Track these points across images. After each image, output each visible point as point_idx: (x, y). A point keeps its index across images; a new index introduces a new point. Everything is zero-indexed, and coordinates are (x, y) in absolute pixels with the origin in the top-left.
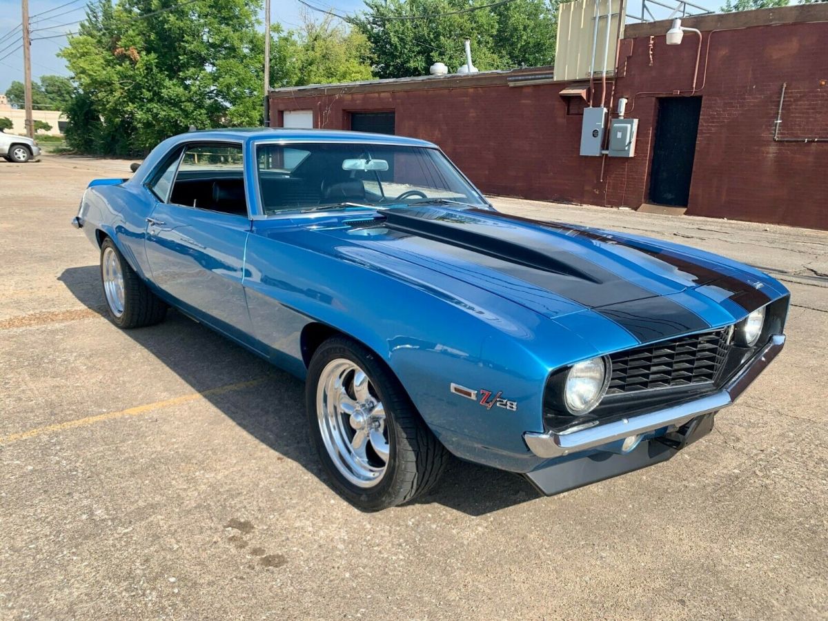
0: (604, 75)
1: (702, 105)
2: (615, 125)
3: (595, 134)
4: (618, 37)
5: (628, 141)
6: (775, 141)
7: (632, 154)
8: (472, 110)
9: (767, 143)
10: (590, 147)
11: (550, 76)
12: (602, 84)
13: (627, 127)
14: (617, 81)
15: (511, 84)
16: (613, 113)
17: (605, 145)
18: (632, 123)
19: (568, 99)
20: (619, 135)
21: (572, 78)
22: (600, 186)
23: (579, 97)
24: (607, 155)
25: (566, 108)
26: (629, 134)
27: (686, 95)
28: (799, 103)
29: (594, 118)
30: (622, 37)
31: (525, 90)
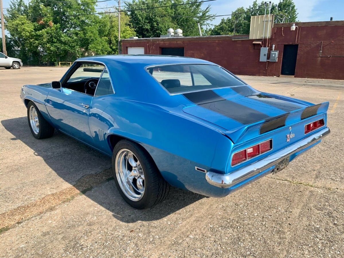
0: (268, 38)
1: (299, 47)
2: (272, 52)
3: (265, 55)
4: (272, 27)
5: (276, 57)
6: (320, 56)
7: (277, 61)
8: (217, 48)
9: (318, 57)
10: (263, 58)
11: (248, 37)
12: (267, 40)
13: (276, 53)
14: (271, 39)
15: (233, 40)
16: (270, 49)
17: (268, 58)
18: (277, 52)
19: (254, 44)
20: (274, 55)
21: (256, 38)
22: (266, 70)
23: (259, 44)
24: (268, 61)
25: (253, 47)
26: (276, 55)
27: (293, 44)
28: (326, 47)
29: (264, 51)
30: (273, 27)
31: (238, 42)
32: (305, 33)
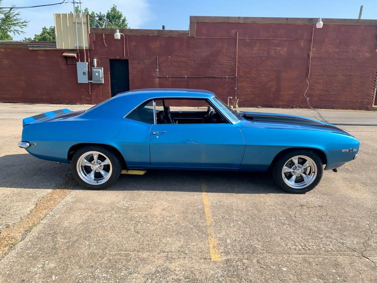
0: (84, 48)
1: (129, 63)
2: (94, 70)
3: (84, 73)
4: (88, 32)
5: (101, 77)
6: (158, 77)
7: (103, 83)
8: (5, 60)
9: (155, 78)
10: (82, 79)
11: (54, 46)
12: (84, 52)
13: (100, 71)
14: (89, 50)
15: (31, 49)
16: (91, 65)
17: (90, 78)
18: (101, 69)
19: (66, 57)
20: (97, 74)
21: (67, 48)
22: (90, 96)
23: (74, 57)
24: (91, 83)
25: (66, 61)
26: (100, 73)
27: (122, 59)
28: (163, 64)
29: (82, 67)
30: (90, 33)
31: (39, 52)
32: (134, 43)
